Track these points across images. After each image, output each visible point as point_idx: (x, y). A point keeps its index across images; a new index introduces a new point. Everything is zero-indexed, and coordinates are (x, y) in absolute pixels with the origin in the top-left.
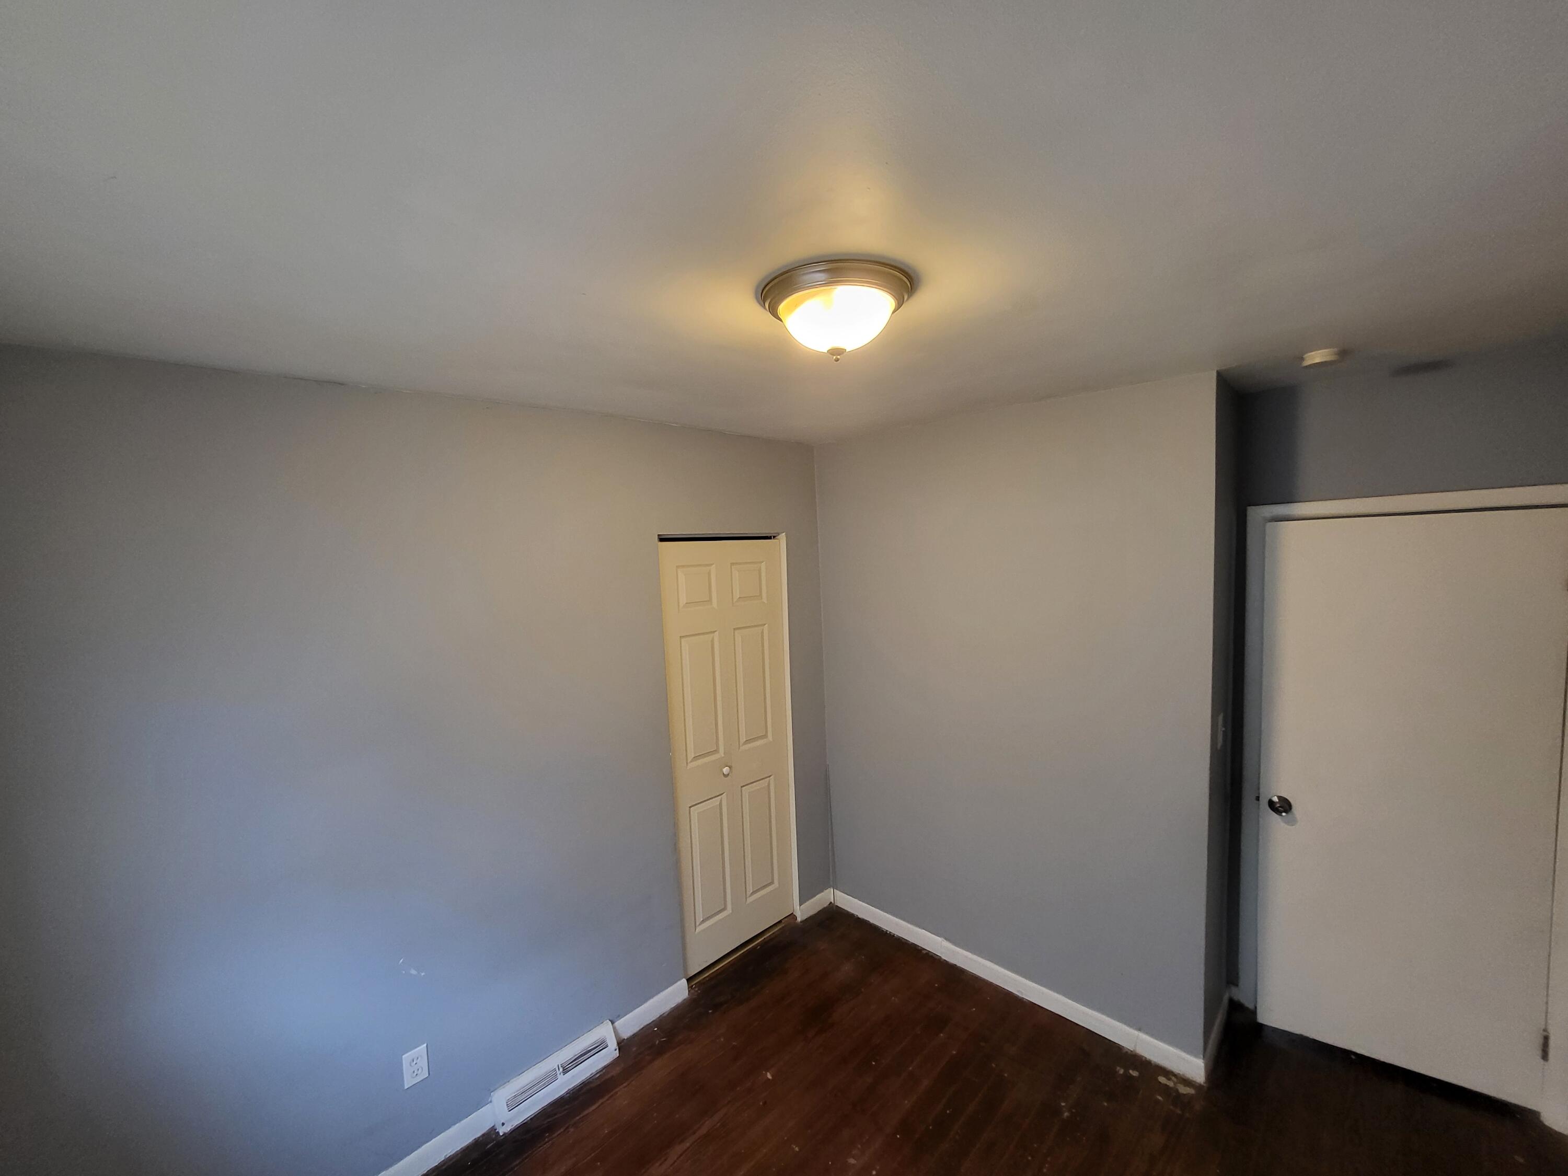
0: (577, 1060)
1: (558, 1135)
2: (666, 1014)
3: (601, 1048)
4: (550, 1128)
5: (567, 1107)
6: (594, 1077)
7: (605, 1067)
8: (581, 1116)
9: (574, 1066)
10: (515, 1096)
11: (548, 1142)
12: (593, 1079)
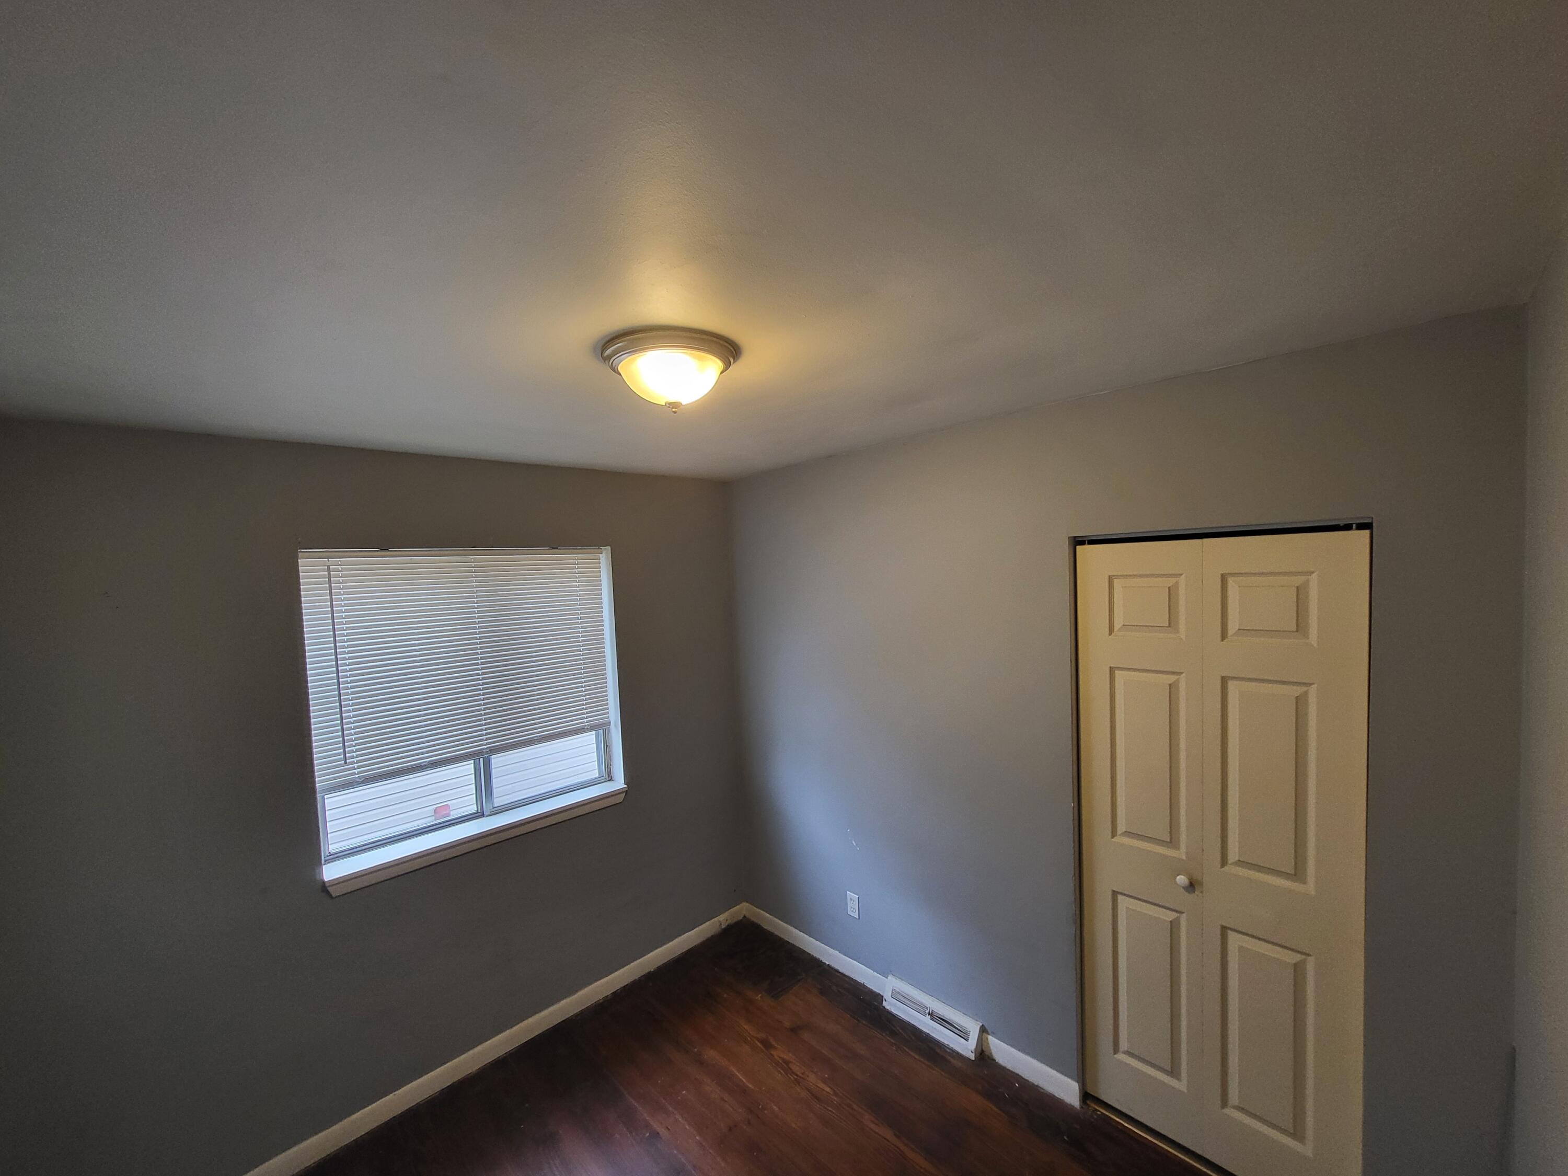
0: (943, 1021)
1: (888, 1040)
2: (1042, 1091)
3: (962, 1036)
4: (893, 1034)
5: (913, 1038)
6: (946, 1048)
7: (958, 1053)
8: (910, 1052)
9: (940, 1023)
10: (899, 993)
11: (882, 1035)
12: (943, 1048)
